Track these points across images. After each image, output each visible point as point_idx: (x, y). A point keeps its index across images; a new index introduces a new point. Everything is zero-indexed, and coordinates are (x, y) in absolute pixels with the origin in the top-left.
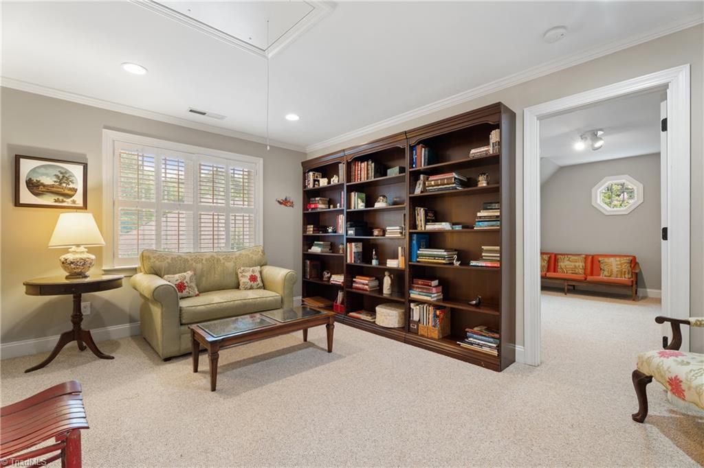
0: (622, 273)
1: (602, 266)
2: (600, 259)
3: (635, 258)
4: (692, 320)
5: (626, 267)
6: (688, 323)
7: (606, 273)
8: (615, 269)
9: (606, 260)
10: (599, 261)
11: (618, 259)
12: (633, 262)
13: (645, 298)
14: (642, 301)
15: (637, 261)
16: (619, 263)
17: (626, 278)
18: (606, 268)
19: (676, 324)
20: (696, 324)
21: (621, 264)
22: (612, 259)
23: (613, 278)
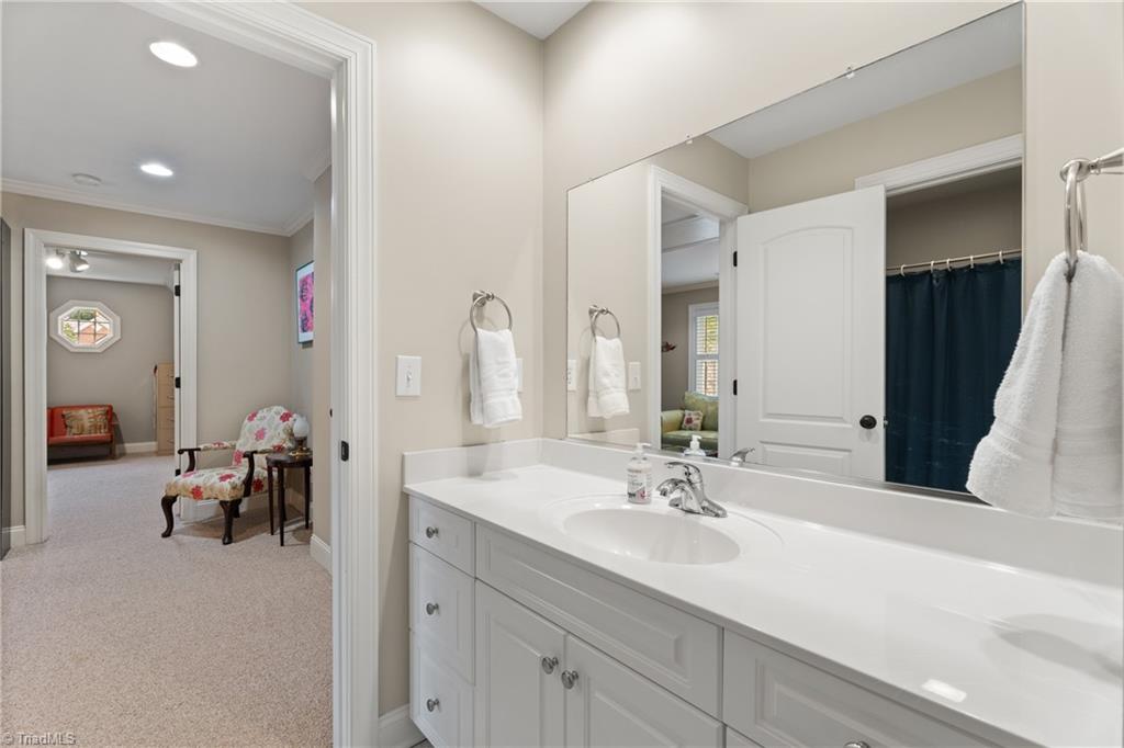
0: (96, 428)
1: (68, 422)
2: (64, 412)
3: (111, 407)
4: (201, 447)
5: (101, 421)
6: (199, 449)
7: (74, 431)
8: (87, 424)
9: (74, 413)
10: (63, 416)
11: (90, 411)
12: (110, 414)
13: (123, 455)
14: (122, 459)
15: (114, 410)
16: (92, 415)
17: (102, 434)
18: (74, 424)
19: (191, 452)
20: (204, 450)
21: (95, 417)
22: (82, 412)
23: (85, 436)
